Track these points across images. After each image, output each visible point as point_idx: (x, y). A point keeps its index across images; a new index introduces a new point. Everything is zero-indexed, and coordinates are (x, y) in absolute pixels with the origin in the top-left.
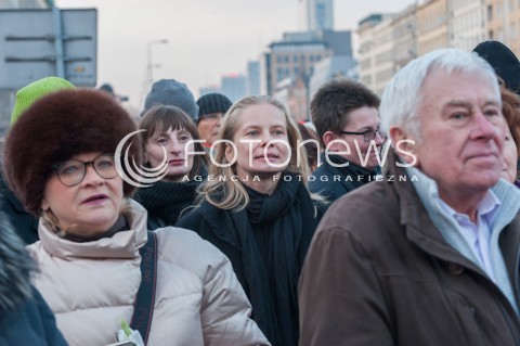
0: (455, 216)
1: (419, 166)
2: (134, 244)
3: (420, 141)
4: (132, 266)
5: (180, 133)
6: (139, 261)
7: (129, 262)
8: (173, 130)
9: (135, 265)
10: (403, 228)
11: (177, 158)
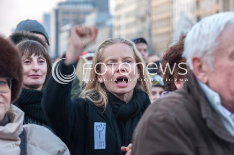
0: (230, 116)
1: (207, 84)
2: (18, 131)
3: (212, 70)
4: (15, 146)
5: (39, 58)
6: (19, 142)
7: (13, 143)
8: (35, 56)
9: (17, 145)
10: (204, 121)
11: (35, 74)
